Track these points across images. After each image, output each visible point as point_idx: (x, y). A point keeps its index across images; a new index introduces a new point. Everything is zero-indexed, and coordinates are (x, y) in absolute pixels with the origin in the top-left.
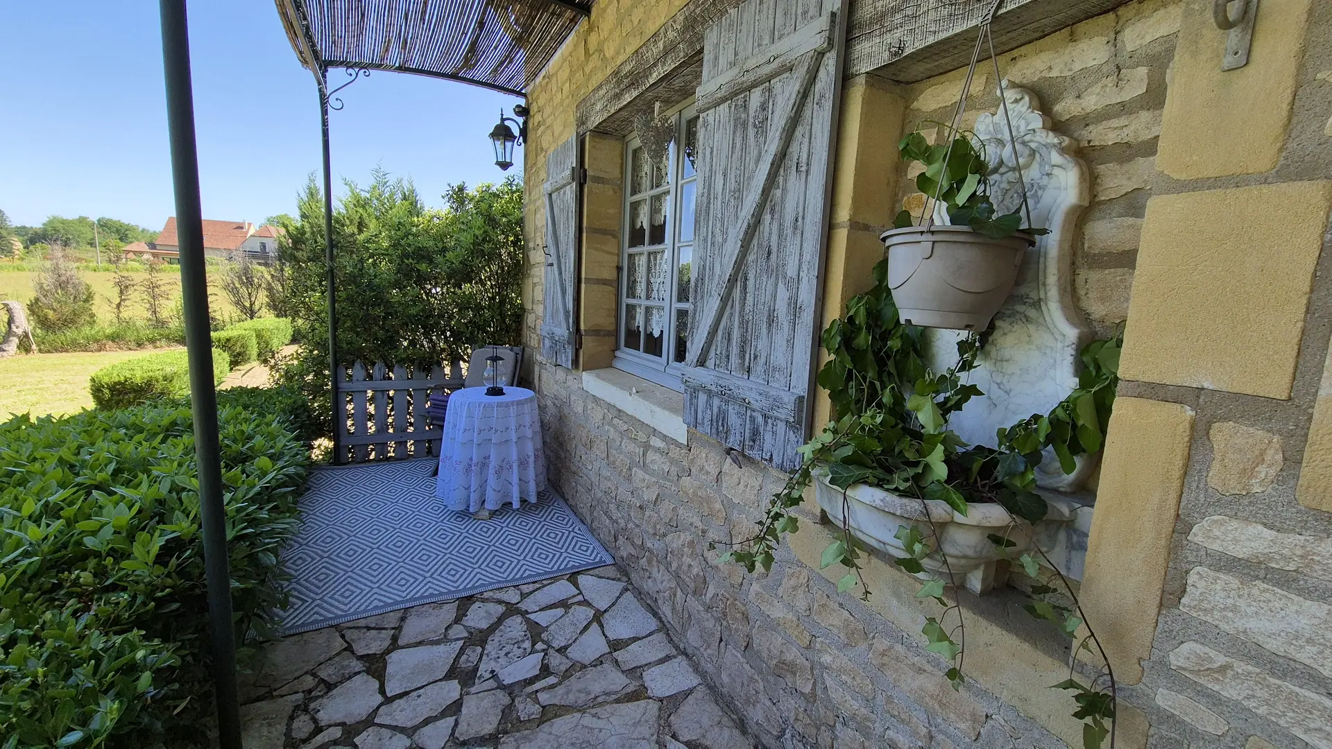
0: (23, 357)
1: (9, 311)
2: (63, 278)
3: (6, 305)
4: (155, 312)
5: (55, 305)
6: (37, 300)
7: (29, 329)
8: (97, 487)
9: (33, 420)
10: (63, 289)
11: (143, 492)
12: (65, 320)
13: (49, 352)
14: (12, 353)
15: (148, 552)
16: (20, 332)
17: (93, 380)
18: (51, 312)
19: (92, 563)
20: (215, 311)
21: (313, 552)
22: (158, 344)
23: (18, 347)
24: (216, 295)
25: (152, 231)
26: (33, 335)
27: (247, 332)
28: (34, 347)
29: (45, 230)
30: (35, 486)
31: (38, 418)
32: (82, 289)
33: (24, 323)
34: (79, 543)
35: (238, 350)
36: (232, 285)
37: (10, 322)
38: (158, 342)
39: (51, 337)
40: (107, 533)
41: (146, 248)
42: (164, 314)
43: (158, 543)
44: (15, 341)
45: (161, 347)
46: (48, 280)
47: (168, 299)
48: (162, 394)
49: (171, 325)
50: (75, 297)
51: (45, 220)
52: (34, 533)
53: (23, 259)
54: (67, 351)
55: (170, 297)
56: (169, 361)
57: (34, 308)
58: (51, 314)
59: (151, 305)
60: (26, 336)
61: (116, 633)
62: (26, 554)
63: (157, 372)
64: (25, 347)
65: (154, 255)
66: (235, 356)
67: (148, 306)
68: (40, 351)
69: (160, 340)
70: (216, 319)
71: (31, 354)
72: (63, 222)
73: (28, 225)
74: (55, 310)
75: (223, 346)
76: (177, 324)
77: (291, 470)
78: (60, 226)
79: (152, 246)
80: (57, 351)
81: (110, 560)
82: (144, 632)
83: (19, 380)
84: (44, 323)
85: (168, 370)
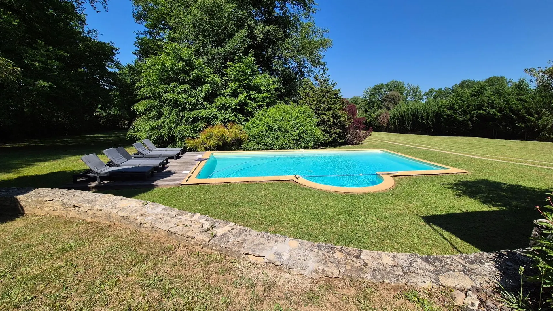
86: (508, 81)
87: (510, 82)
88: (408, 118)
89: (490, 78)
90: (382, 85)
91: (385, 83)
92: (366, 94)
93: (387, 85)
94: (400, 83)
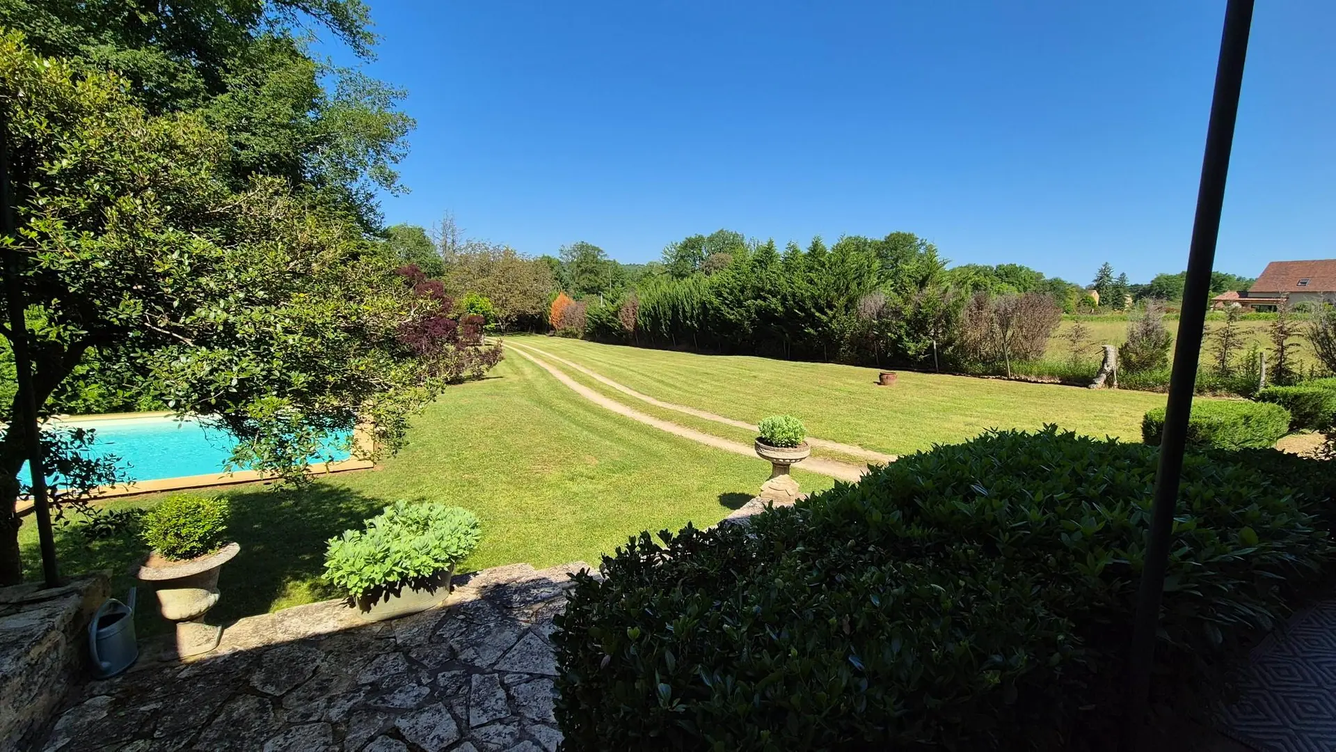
0: (1106, 390)
1: (1106, 353)
2: (1150, 327)
3: (1105, 348)
4: (1223, 361)
5: (1139, 350)
6: (1127, 345)
7: (1115, 369)
8: (1086, 499)
9: (1076, 438)
10: (1147, 336)
11: (1115, 515)
12: (1143, 363)
13: (1125, 388)
14: (1100, 386)
15: (1097, 565)
16: (1108, 369)
17: (1146, 417)
18: (1134, 356)
19: (1060, 553)
20: (1292, 364)
21: (1310, 672)
22: (1218, 392)
23: (1105, 382)
24: (1297, 345)
25: (1248, 279)
26: (1117, 374)
27: (1326, 390)
28: (1115, 383)
29: (1152, 286)
30: (1050, 484)
31: (1079, 437)
32: (1163, 337)
33: (1113, 363)
34: (1059, 535)
35: (1308, 410)
36: (1323, 335)
37: (1105, 361)
38: (1218, 391)
39: (1130, 376)
40: (1077, 536)
41: (1237, 297)
42: (1232, 363)
43: (1107, 561)
44: (1104, 376)
45: (1221, 396)
46: (1138, 328)
47: (1239, 348)
48: (1203, 441)
49: (1237, 375)
50: (1155, 344)
51: (1153, 277)
52: (1035, 515)
53: (1129, 311)
54: (1138, 389)
55: (1243, 346)
56: (1219, 410)
57: (1123, 352)
58: (1134, 358)
59: (1221, 354)
60: (1112, 373)
61: (1055, 613)
62: (1025, 527)
63: (1203, 420)
64: (1109, 383)
65: (1243, 304)
66: (1301, 417)
67: (1217, 354)
68: (1119, 387)
69: (1221, 389)
70: (1291, 373)
71: (1112, 389)
72: (1168, 278)
73: (1140, 284)
74: (1137, 354)
75: (1289, 403)
76: (1243, 374)
77: (1289, 557)
78: (1163, 282)
79: (1243, 294)
80: (1131, 388)
81: (1072, 557)
82: (1074, 626)
83: (1098, 407)
84: (1127, 365)
85: (1215, 419)
86: (919, 242)
87: (922, 244)
88: (665, 314)
89: (891, 235)
90: (701, 238)
91: (706, 236)
92: (668, 257)
93: (711, 240)
94: (736, 235)
